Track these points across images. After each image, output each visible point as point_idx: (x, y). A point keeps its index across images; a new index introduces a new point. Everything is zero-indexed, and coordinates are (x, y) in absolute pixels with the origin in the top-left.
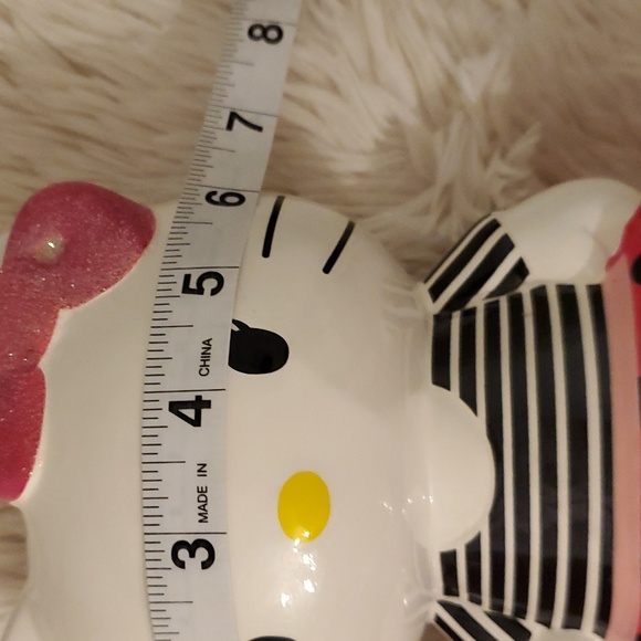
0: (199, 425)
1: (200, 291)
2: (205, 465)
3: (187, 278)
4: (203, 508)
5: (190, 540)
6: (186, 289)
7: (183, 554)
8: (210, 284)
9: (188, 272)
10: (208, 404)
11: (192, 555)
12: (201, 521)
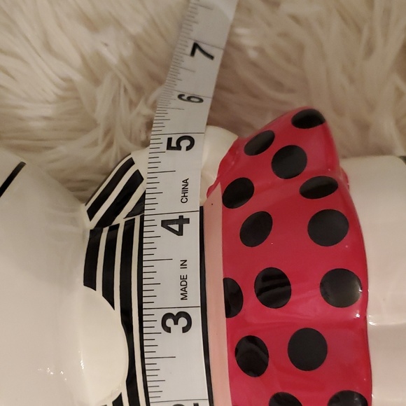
0: (182, 235)
1: (179, 147)
2: (186, 261)
3: (170, 140)
4: (184, 289)
5: (175, 312)
6: (169, 147)
7: (170, 322)
8: (185, 144)
9: (170, 136)
10: (187, 221)
11: (176, 323)
12: (182, 299)
